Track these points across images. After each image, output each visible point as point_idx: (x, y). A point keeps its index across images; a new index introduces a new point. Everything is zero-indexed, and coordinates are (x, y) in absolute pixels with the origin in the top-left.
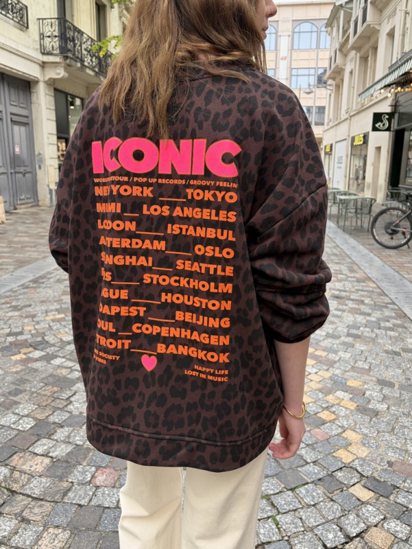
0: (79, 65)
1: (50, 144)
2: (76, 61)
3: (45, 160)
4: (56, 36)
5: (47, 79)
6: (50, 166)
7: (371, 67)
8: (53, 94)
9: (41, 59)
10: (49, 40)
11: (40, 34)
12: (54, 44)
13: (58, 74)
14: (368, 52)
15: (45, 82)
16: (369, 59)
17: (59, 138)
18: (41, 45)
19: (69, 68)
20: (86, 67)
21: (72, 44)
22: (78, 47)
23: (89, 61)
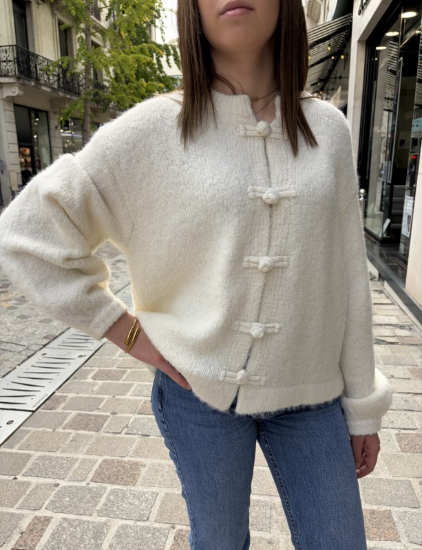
0: (33, 84)
1: (11, 152)
2: (31, 81)
3: (6, 166)
4: (10, 61)
5: (5, 96)
6: (12, 171)
8: (13, 110)
10: (5, 64)
12: (9, 67)
13: (14, 92)
15: (4, 100)
17: (20, 146)
19: (23, 87)
20: (42, 85)
21: (25, 66)
22: (33, 69)
23: (46, 79)
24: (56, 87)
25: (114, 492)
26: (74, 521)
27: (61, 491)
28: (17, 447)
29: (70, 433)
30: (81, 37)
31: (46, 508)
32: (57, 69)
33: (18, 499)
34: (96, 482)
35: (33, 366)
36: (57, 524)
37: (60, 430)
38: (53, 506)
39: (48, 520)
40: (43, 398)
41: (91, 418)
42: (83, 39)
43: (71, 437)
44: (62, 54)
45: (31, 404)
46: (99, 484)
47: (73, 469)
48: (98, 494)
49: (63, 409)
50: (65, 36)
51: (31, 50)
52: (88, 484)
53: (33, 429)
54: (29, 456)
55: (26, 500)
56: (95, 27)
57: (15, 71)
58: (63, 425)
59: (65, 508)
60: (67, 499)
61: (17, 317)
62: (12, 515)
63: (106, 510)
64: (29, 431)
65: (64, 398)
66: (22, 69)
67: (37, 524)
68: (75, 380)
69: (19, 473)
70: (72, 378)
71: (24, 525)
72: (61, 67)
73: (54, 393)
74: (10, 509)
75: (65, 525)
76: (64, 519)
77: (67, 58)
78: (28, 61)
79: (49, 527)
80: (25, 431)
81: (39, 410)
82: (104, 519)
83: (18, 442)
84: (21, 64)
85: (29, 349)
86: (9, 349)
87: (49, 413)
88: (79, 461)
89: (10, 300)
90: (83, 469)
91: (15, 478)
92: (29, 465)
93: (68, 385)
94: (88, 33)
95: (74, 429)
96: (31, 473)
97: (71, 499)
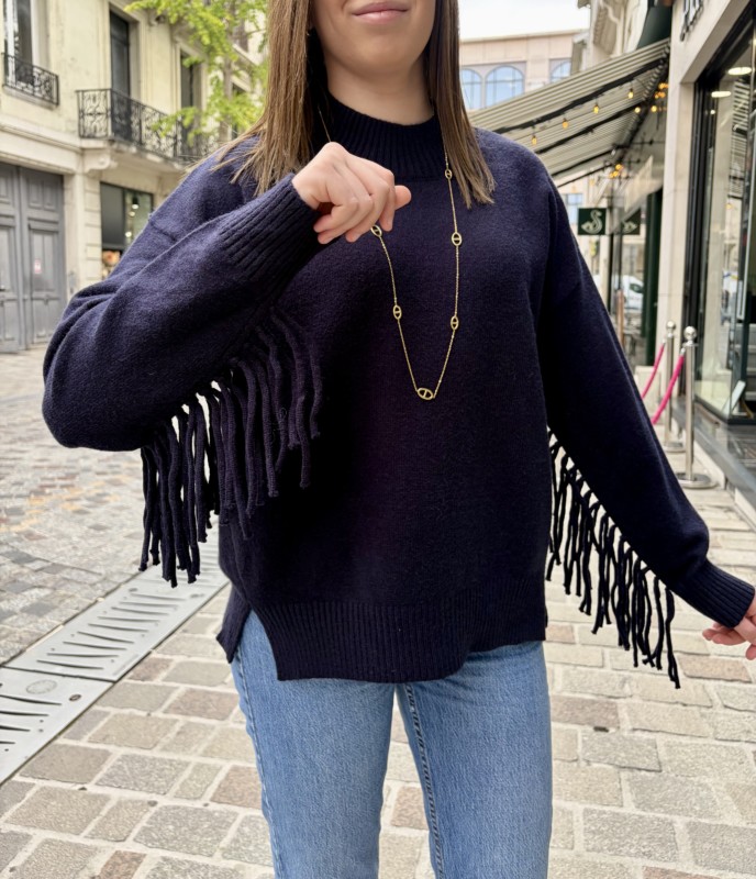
0: (134, 149)
1: (89, 259)
2: (130, 145)
3: (79, 282)
4: (100, 114)
8: (98, 191)
9: (79, 145)
10: (91, 118)
11: (80, 112)
12: (97, 124)
15: (85, 175)
17: (104, 250)
18: (79, 125)
19: (119, 155)
20: (147, 151)
21: (124, 122)
22: (135, 126)
23: (155, 143)
24: (170, 154)
25: (251, 821)
26: (182, 863)
27: (160, 814)
28: (86, 738)
29: (175, 721)
30: (217, 77)
31: (135, 840)
32: (174, 128)
33: (88, 822)
34: (220, 802)
35: (114, 608)
36: (153, 866)
37: (159, 714)
38: (146, 837)
39: (137, 859)
40: (131, 661)
41: (212, 697)
42: (218, 81)
43: (177, 727)
44: (184, 104)
45: (110, 670)
46: (224, 806)
47: (181, 780)
48: (222, 823)
49: (164, 680)
50: (190, 76)
51: (134, 96)
52: (206, 805)
53: (113, 711)
54: (106, 754)
55: (101, 825)
56: (240, 63)
57: (106, 130)
58: (165, 706)
59: (167, 840)
60: (171, 827)
61: (90, 527)
62: (78, 847)
63: (236, 849)
64: (106, 714)
65: (166, 663)
66: (118, 126)
67: (119, 865)
68: (186, 635)
69: (90, 780)
70: (180, 630)
71: (98, 865)
72: (180, 123)
73: (149, 653)
74: (74, 837)
75: (166, 868)
76: (165, 859)
77: (191, 111)
78: (128, 114)
79: (139, 869)
80: (100, 712)
81: (125, 680)
82: (232, 864)
83: (89, 730)
84: (118, 120)
85: (109, 581)
86: (75, 578)
87: (140, 685)
88: (191, 767)
89: (77, 499)
90: (197, 780)
91: (83, 789)
92: (106, 768)
93: (172, 642)
94: (227, 71)
95: (182, 714)
96: (109, 780)
97: (176, 828)
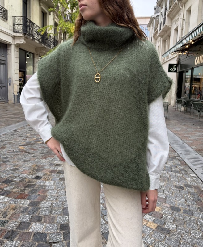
0: (31, 38)
1: (15, 74)
2: (30, 36)
3: (12, 81)
4: (21, 24)
5: (15, 43)
6: (15, 84)
7: (167, 44)
8: (18, 51)
9: (13, 34)
10: (17, 26)
11: (13, 23)
12: (20, 28)
13: (21, 41)
14: (166, 37)
15: (15, 45)
16: (167, 41)
17: (20, 71)
18: (13, 28)
19: (26, 39)
20: (35, 39)
22: (31, 30)
23: (37, 36)
24: (41, 41)
